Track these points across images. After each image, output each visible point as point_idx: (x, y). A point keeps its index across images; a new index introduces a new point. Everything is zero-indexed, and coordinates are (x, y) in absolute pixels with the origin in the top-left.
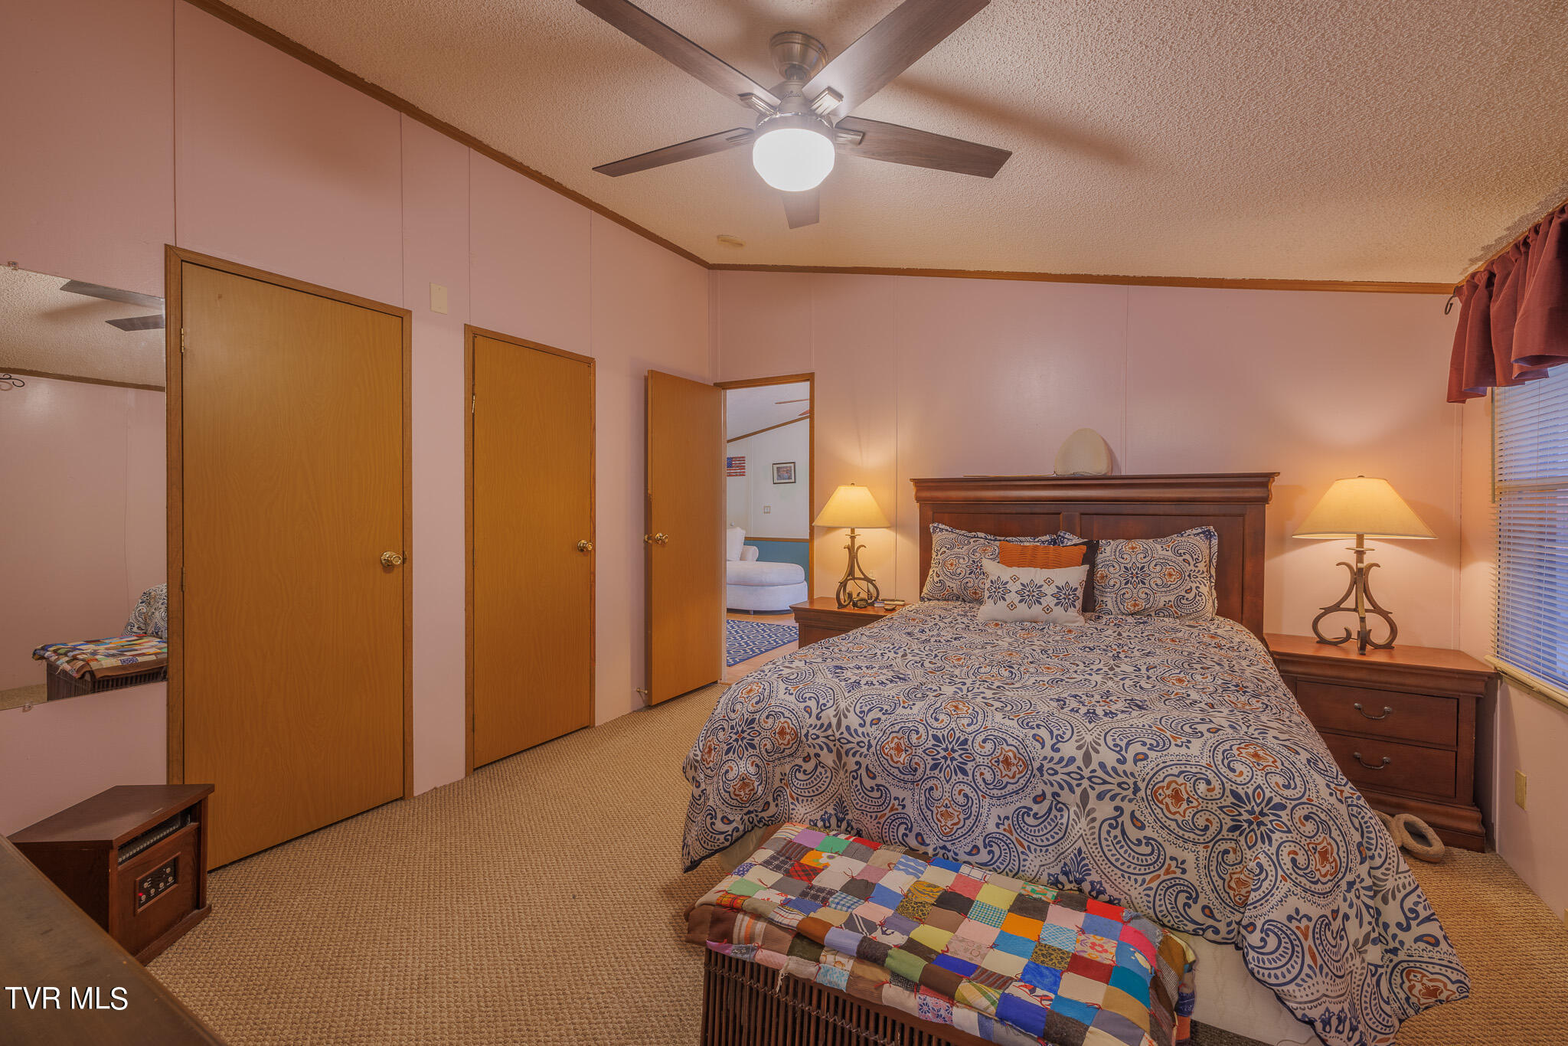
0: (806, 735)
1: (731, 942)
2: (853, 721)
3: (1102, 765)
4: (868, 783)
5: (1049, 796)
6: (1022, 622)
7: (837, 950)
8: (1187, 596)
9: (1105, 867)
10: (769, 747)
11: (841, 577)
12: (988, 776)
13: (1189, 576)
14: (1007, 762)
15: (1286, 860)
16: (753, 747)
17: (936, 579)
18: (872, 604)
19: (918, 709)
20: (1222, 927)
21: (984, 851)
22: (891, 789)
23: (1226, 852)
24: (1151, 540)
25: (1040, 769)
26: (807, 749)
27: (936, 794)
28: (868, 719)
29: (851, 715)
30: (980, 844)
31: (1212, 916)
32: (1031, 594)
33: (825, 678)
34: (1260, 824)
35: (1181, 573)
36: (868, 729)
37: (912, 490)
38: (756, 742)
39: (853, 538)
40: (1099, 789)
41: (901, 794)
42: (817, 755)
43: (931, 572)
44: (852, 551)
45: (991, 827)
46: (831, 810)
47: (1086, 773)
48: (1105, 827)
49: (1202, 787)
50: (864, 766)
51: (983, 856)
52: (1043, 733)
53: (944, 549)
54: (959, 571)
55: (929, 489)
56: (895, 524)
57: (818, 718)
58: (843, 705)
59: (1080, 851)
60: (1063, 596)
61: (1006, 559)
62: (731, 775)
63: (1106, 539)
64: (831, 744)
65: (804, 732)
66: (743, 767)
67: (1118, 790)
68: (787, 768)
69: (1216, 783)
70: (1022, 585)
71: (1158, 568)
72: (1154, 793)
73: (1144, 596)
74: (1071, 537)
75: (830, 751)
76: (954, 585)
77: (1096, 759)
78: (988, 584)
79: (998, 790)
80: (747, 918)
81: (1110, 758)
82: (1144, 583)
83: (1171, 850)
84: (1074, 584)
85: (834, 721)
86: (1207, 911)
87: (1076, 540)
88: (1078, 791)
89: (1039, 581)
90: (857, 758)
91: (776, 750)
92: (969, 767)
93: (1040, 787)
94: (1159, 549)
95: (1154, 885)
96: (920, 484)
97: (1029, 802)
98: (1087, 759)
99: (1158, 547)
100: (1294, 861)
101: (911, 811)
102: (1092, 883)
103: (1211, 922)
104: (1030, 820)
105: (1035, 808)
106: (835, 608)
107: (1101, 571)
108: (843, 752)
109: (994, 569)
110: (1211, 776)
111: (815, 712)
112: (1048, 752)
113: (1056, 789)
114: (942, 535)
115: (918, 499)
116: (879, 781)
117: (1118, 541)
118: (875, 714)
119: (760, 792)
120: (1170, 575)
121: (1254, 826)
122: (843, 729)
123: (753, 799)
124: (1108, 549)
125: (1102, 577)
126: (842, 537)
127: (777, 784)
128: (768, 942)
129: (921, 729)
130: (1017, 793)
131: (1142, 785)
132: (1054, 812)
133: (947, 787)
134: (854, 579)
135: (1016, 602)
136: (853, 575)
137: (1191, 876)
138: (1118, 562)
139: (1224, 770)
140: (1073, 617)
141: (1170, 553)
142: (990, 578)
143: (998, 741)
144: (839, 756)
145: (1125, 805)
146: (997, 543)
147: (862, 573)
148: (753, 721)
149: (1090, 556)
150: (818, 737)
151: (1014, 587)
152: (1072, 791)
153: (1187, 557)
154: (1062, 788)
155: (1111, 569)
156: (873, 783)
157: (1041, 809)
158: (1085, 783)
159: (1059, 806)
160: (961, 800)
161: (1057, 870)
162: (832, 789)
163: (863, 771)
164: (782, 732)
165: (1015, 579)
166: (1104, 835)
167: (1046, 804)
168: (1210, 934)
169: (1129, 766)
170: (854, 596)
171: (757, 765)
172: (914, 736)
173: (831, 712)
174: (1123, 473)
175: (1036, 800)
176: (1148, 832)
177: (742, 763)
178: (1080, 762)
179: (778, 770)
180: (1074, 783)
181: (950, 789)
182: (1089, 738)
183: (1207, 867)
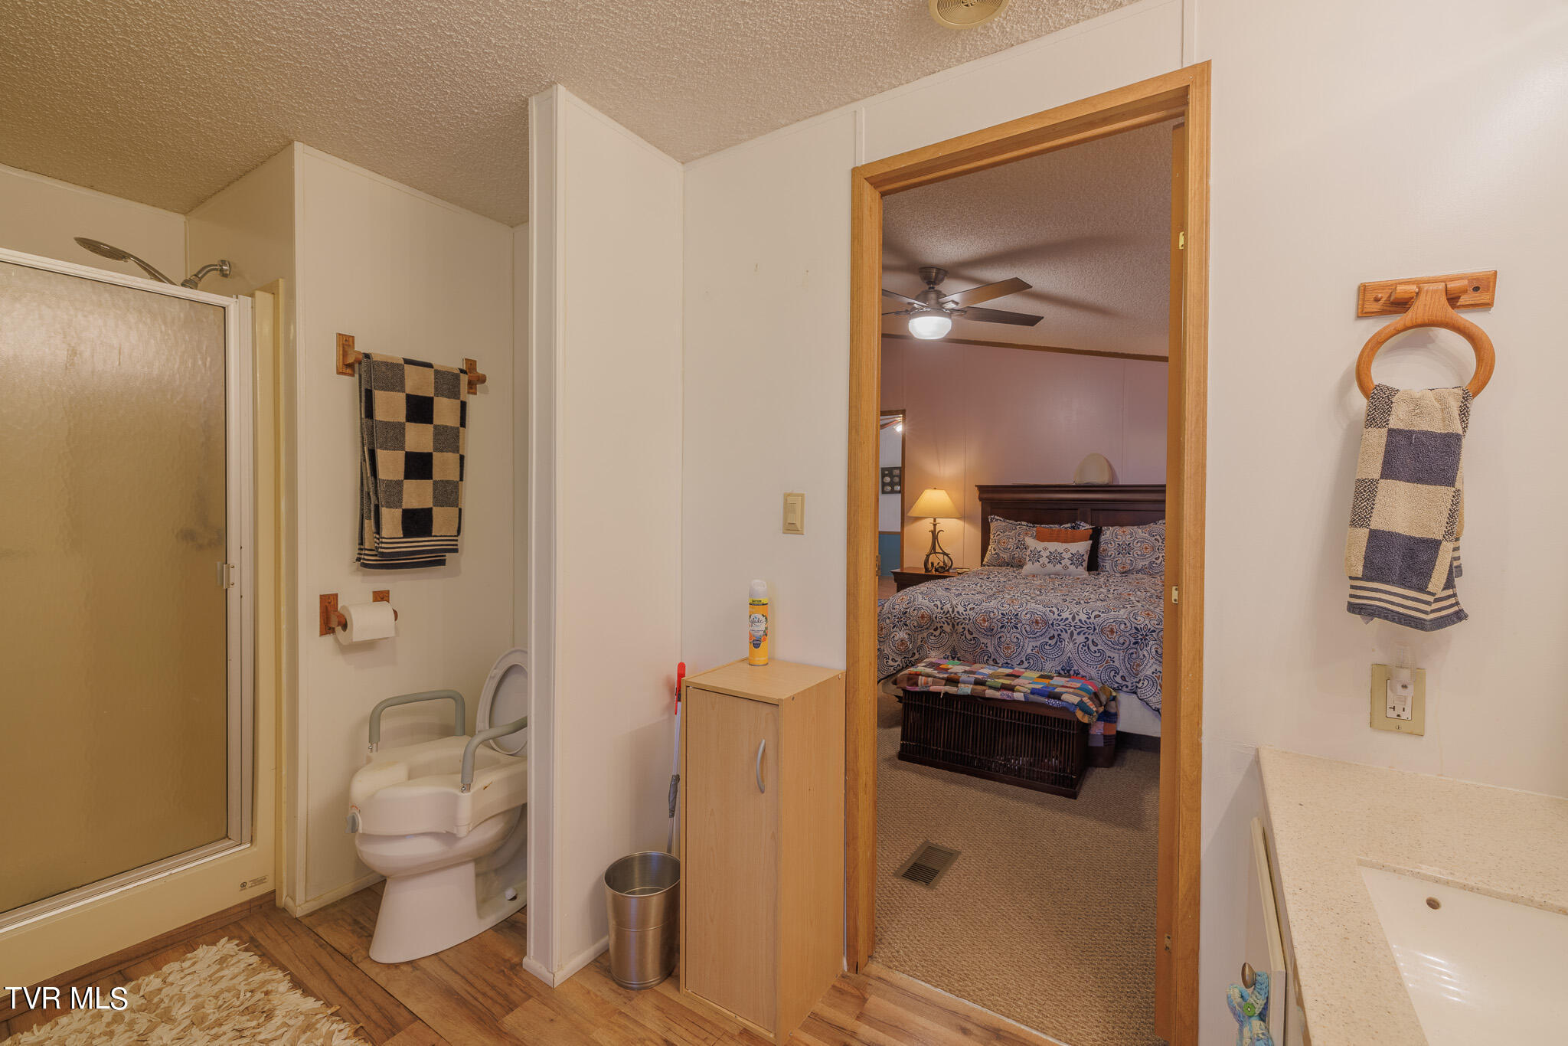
0: (936, 618)
1: (917, 685)
2: (961, 609)
3: (1080, 620)
4: (969, 637)
5: (1056, 636)
6: (1049, 575)
7: (964, 683)
8: (1156, 561)
9: (1080, 662)
10: (916, 624)
11: (927, 551)
12: (1028, 629)
13: (1158, 549)
14: (1037, 622)
15: (1153, 651)
16: (906, 625)
17: (993, 552)
18: (948, 570)
19: (993, 603)
20: (1129, 684)
21: (1026, 663)
22: (981, 639)
23: (1132, 653)
24: (1136, 527)
25: (1052, 624)
26: (936, 624)
27: (1003, 639)
28: (968, 608)
29: (959, 606)
30: (1024, 659)
31: (1125, 680)
32: (1055, 558)
33: (941, 593)
34: (1146, 639)
35: (1153, 547)
36: (968, 612)
37: (976, 493)
38: (908, 623)
39: (935, 525)
40: (1078, 630)
41: (985, 641)
42: (941, 627)
43: (990, 548)
44: (935, 535)
45: (1029, 651)
46: (948, 653)
47: (1073, 624)
48: (1081, 646)
49: (1123, 626)
50: (967, 629)
51: (1026, 665)
52: (1054, 609)
53: (998, 533)
54: (1009, 547)
55: (988, 492)
56: (964, 516)
57: (942, 609)
58: (954, 603)
59: (1069, 658)
60: (1075, 559)
61: (1040, 538)
62: (896, 639)
63: (1107, 526)
64: (949, 621)
65: (934, 616)
66: (901, 635)
67: (1087, 630)
68: (925, 635)
69: (1128, 625)
70: (1050, 552)
71: (1139, 544)
72: (1102, 630)
73: (1129, 562)
74: (1085, 525)
75: (948, 624)
76: (1005, 556)
77: (1077, 618)
78: (1028, 553)
79: (1032, 635)
80: (924, 678)
81: (1084, 617)
82: (1129, 554)
83: (1108, 653)
84: (1082, 552)
85: (951, 610)
86: (1123, 678)
87: (1088, 527)
88: (1069, 632)
89: (1060, 550)
90: (963, 626)
91: (919, 626)
92: (1019, 626)
93: (1053, 632)
94: (1140, 532)
95: (1101, 669)
96: (982, 489)
97: (1047, 640)
98: (1074, 618)
99: (1140, 531)
100: (1156, 651)
101: (991, 649)
102: (1074, 670)
103: (1125, 683)
104: (1047, 647)
105: (1050, 642)
106: (923, 572)
107: (1102, 546)
108: (955, 623)
109: (1031, 543)
110: (1126, 621)
111: (940, 606)
112: (1056, 616)
113: (1060, 632)
114: (997, 524)
115: (980, 499)
116: (974, 635)
117: (1115, 528)
118: (971, 606)
119: (910, 647)
120: (1146, 548)
121: (1143, 641)
122: (955, 613)
123: (907, 650)
124: (1108, 532)
125: (1104, 550)
126: (927, 525)
127: (919, 643)
128: (934, 684)
129: (995, 611)
130: (1041, 636)
131: (1097, 628)
132: (1058, 643)
133: (1008, 635)
134: (935, 553)
135: (1046, 563)
136: (935, 550)
137: (1117, 664)
138: (1114, 541)
139: (1133, 619)
140: (1082, 571)
141: (1147, 535)
142: (1030, 548)
143: (1032, 614)
144: (953, 626)
145: (1089, 637)
146: (1035, 529)
147: (941, 549)
148: (906, 612)
149: (1095, 536)
150: (942, 618)
151: (1045, 554)
152: (1066, 632)
153: (1158, 537)
154: (1062, 631)
155: (1109, 545)
156: (971, 637)
157: (1052, 642)
158: (1072, 628)
159: (1060, 639)
160: (1015, 640)
161: (1059, 668)
162: (950, 643)
163: (966, 632)
164: (923, 617)
165: (1045, 549)
166: (1080, 649)
167: (1055, 640)
168: (1124, 689)
169: (1092, 620)
170: (935, 564)
171: (909, 634)
172: (992, 614)
173: (949, 606)
174: (1120, 483)
175: (1050, 639)
176: (1099, 647)
177: (901, 633)
178: (1070, 620)
179: (920, 636)
180: (1067, 628)
181: (1009, 636)
182: (1075, 610)
183: (1124, 660)
